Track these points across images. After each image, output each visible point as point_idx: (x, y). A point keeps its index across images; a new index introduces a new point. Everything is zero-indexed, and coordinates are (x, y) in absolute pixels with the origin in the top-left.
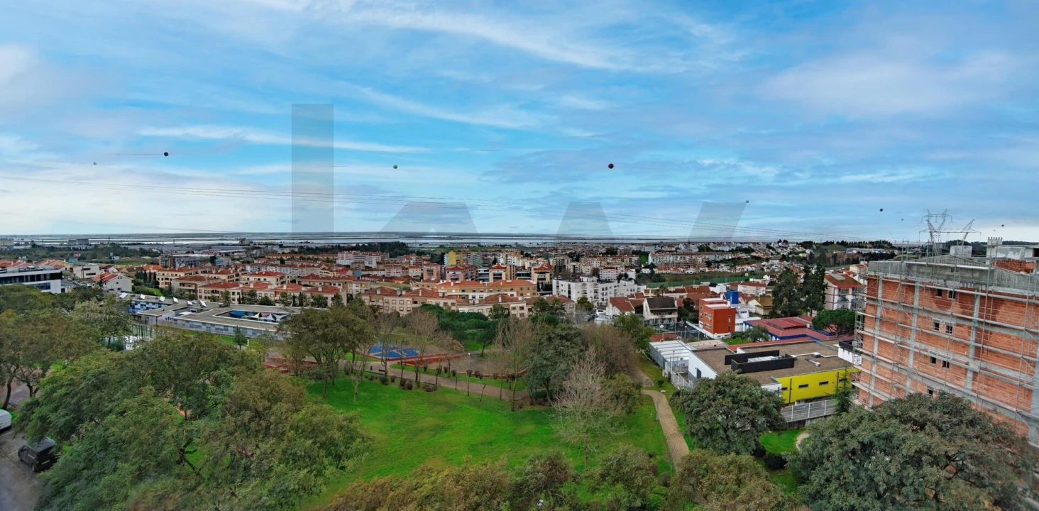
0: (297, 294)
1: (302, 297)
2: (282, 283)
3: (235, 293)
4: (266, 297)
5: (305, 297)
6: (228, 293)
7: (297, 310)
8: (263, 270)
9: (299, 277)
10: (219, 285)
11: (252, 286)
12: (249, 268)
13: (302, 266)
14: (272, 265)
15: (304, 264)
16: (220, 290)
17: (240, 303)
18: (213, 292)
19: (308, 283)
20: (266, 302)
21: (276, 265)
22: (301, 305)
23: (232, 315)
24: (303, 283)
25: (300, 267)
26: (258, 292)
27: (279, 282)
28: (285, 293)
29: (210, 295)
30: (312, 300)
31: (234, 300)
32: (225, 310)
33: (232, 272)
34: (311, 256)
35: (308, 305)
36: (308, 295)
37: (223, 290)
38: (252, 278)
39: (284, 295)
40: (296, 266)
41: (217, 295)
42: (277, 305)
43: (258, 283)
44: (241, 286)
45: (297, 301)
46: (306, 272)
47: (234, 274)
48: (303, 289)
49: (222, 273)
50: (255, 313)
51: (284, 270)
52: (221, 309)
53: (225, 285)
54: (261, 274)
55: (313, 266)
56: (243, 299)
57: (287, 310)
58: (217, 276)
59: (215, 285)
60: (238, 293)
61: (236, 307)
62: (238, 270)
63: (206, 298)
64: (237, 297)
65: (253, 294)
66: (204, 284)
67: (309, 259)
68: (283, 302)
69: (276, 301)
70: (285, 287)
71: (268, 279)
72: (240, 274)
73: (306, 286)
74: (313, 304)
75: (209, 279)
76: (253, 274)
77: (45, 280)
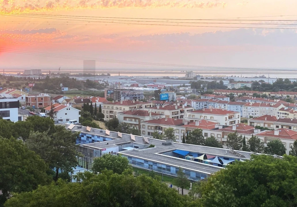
0: (248, 137)
1: (254, 141)
2: (231, 123)
3: (179, 130)
4: (212, 137)
5: (258, 141)
6: (172, 130)
7: (248, 155)
8: (210, 107)
9: (251, 117)
10: (163, 121)
11: (197, 124)
12: (194, 104)
13: (255, 105)
14: (220, 102)
15: (259, 102)
16: (163, 126)
17: (184, 142)
18: (156, 128)
19: (262, 125)
20: (212, 143)
21: (225, 103)
22: (252, 149)
23: (175, 154)
24: (255, 125)
25: (253, 105)
26: (204, 132)
27: (228, 122)
28: (235, 135)
29: (153, 131)
30: (266, 145)
31: (178, 138)
32: (167, 148)
33: (176, 108)
34: (267, 93)
35: (261, 150)
36: (262, 139)
37: (167, 127)
38: (198, 116)
39: (233, 136)
40: (248, 104)
41: (161, 132)
42: (225, 147)
43: (204, 121)
44: (186, 123)
45: (248, 145)
46: (261, 111)
47: (179, 110)
48: (256, 131)
49: (166, 108)
50: (200, 155)
51: (233, 108)
52: (164, 147)
53: (169, 121)
54: (207, 111)
55: (269, 105)
56: (187, 137)
57: (235, 154)
58: (161, 111)
60: (182, 131)
61: (180, 146)
62: (183, 106)
63: (149, 133)
64: (181, 135)
65: (198, 132)
66: (148, 118)
67: (265, 96)
68: (231, 144)
69: (223, 143)
70: (234, 128)
71: (216, 117)
72: (186, 110)
73: (259, 127)
74: (267, 150)
75: (153, 114)
76: (199, 111)
77: (6, 108)
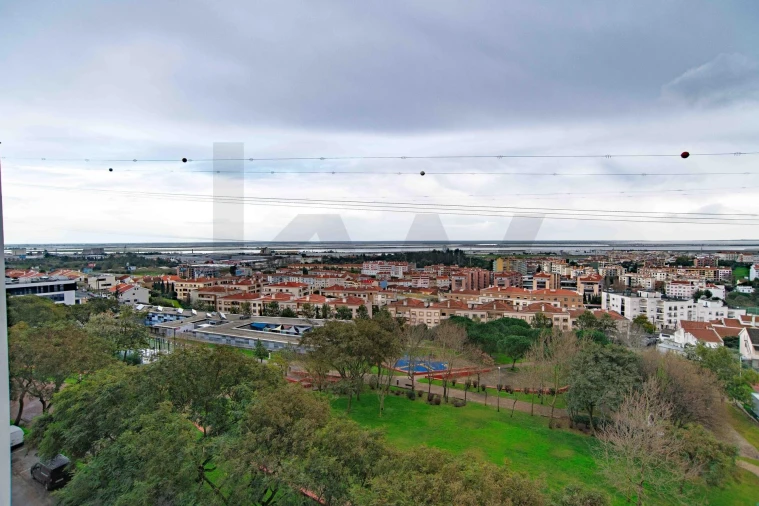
0: (321, 306)
1: (326, 309)
2: (305, 294)
3: (256, 304)
4: (288, 308)
5: (329, 309)
6: (249, 304)
7: (321, 323)
8: (285, 281)
9: (322, 288)
10: (239, 296)
11: (273, 297)
12: (270, 279)
13: (326, 277)
14: (294, 275)
15: (328, 274)
16: (240, 301)
17: (261, 315)
18: (233, 303)
19: (332, 294)
20: (288, 314)
21: (298, 276)
22: (325, 316)
23: (253, 327)
24: (326, 294)
25: (324, 277)
26: (280, 304)
27: (302, 293)
28: (308, 305)
29: (230, 307)
30: (336, 312)
31: (255, 311)
32: (246, 322)
33: (252, 282)
34: (335, 266)
35: (331, 316)
36: (332, 306)
37: (244, 302)
38: (274, 289)
39: (307, 306)
40: (319, 277)
41: (237, 306)
42: (300, 317)
43: (280, 294)
44: (262, 297)
45: (321, 313)
46: (330, 282)
47: (255, 285)
48: (327, 300)
49: (242, 284)
50: (277, 326)
51: (306, 280)
52: (241, 321)
53: (246, 296)
54: (283, 285)
55: (337, 277)
56: (264, 310)
57: (310, 322)
58: (237, 287)
59: (236, 296)
60: (260, 305)
61: (257, 319)
62: (260, 281)
63: (226, 309)
64: (258, 308)
65: (274, 305)
66: (224, 294)
67: (333, 269)
68: (306, 314)
69: (298, 313)
70: (308, 299)
71: (291, 290)
72: (262, 284)
73: (329, 297)
74: (337, 316)
75: (229, 290)
76: (275, 285)
77: (59, 290)
